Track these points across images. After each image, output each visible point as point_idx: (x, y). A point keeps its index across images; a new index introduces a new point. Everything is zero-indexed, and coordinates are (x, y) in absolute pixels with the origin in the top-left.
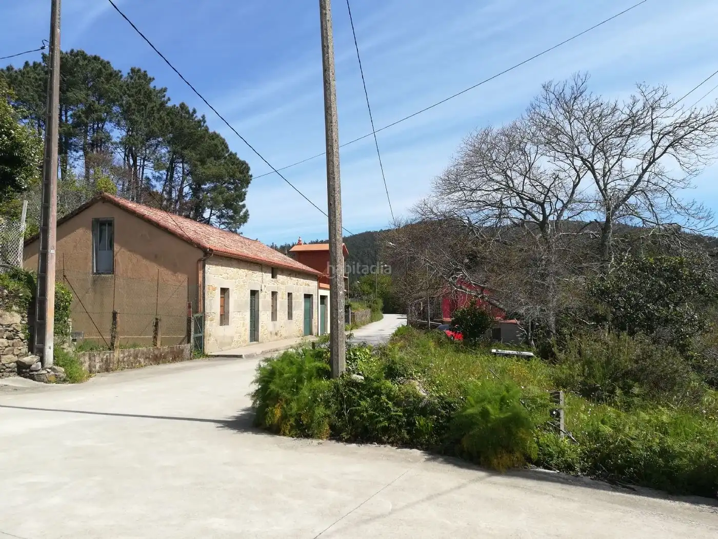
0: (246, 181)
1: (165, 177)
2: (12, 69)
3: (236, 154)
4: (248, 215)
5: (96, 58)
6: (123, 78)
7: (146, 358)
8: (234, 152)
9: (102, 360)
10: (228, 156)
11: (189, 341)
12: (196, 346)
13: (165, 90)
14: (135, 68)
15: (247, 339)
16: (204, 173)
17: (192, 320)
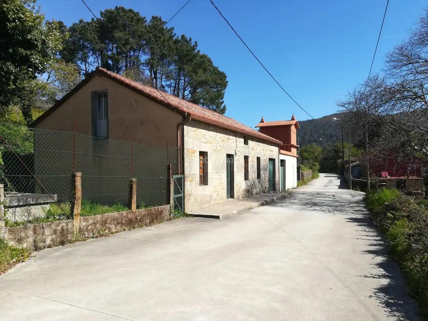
0: (224, 85)
1: (173, 85)
2: (83, 21)
3: (217, 67)
4: (226, 108)
5: (130, 11)
6: (147, 22)
7: (118, 224)
8: (216, 67)
9: (55, 232)
10: (213, 69)
11: (168, 203)
12: (176, 207)
13: (173, 29)
14: (155, 16)
15: (224, 197)
16: (197, 80)
17: (171, 182)
